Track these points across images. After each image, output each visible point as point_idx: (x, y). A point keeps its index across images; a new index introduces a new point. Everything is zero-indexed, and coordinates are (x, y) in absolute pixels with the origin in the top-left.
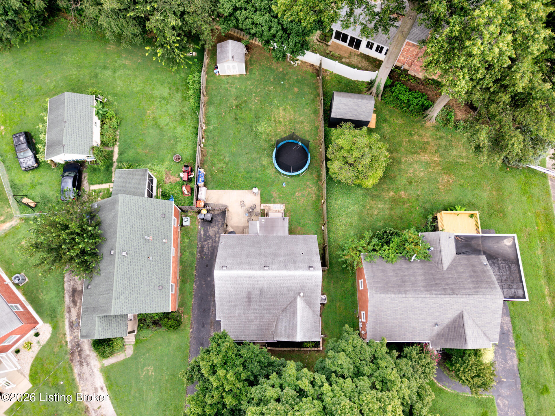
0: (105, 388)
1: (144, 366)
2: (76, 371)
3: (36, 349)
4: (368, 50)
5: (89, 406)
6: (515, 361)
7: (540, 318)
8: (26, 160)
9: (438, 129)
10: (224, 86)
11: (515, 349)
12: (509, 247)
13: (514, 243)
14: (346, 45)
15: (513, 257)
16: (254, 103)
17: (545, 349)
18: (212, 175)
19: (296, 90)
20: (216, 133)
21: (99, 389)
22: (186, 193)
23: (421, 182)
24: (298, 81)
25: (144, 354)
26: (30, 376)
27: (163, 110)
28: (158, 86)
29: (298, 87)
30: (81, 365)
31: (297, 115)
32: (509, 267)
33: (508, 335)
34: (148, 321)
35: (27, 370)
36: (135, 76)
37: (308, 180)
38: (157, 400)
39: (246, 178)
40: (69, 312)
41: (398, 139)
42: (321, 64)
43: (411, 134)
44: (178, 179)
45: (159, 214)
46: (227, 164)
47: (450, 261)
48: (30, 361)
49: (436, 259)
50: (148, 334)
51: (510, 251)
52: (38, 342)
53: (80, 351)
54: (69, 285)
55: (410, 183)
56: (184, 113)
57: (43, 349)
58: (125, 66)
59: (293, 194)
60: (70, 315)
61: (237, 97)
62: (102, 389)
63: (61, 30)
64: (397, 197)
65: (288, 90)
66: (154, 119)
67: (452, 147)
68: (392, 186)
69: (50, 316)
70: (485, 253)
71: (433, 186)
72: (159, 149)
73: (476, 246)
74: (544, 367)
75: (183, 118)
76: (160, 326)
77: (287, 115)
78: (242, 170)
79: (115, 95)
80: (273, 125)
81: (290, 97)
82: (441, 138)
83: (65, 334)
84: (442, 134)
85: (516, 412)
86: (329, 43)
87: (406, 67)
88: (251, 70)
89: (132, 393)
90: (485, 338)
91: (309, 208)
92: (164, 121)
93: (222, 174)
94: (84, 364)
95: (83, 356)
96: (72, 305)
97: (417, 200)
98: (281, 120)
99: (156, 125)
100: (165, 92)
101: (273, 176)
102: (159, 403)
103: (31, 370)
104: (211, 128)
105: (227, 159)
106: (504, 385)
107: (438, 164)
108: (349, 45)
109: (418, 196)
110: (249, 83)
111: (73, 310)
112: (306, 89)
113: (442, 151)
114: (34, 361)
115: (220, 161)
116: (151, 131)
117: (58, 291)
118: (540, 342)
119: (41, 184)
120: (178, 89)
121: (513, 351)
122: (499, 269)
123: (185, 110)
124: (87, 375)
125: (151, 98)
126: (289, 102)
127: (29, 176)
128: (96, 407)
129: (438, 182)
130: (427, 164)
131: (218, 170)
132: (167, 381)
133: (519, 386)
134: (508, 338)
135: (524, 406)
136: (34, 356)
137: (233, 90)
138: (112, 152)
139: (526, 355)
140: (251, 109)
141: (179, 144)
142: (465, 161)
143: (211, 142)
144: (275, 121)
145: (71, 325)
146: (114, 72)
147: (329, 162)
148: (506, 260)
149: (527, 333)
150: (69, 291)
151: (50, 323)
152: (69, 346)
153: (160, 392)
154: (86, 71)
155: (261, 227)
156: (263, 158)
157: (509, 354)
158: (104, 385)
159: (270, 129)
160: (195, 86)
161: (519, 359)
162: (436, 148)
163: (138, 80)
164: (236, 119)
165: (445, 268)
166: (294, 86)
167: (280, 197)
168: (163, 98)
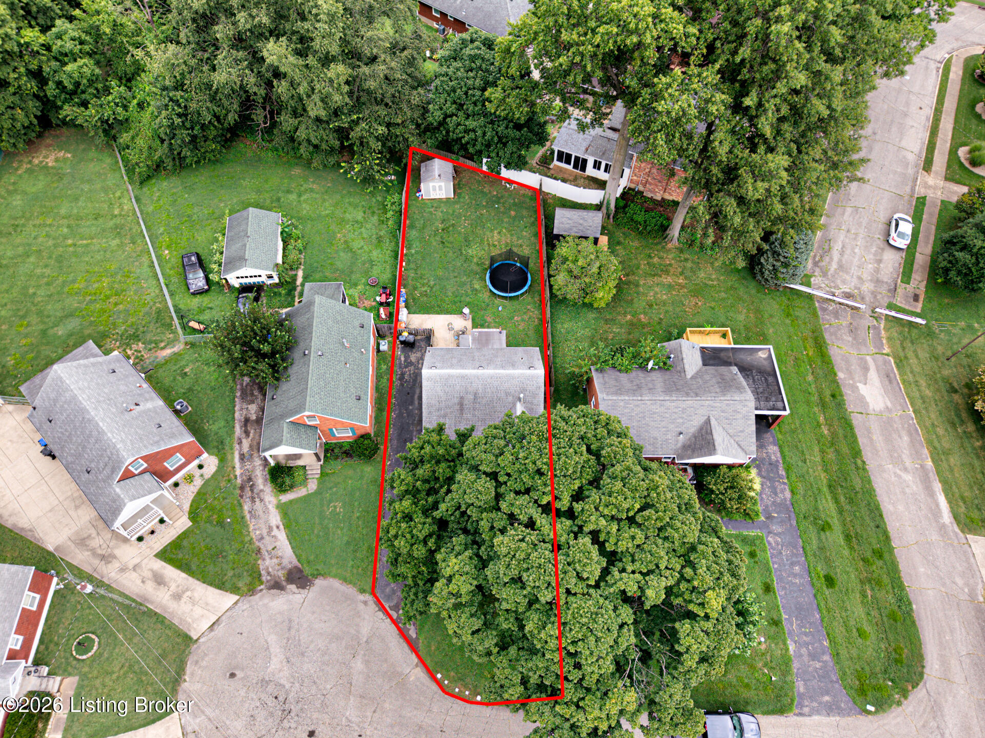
0: (282, 527)
1: (330, 501)
2: (246, 508)
3: (198, 483)
4: (596, 170)
5: (262, 546)
6: (788, 494)
7: (816, 449)
8: (196, 281)
9: (681, 251)
10: (428, 210)
11: (786, 481)
12: (765, 359)
13: (770, 355)
14: (570, 167)
15: (769, 369)
16: (463, 226)
17: (825, 481)
18: (414, 299)
19: (513, 213)
20: (419, 257)
21: (275, 528)
22: (383, 316)
23: (664, 305)
24: (515, 205)
25: (330, 488)
26: (190, 513)
27: (356, 233)
28: (351, 209)
29: (515, 210)
30: (253, 500)
31: (515, 238)
32: (766, 380)
33: (777, 467)
34: (336, 451)
35: (187, 506)
36: (324, 200)
37: (529, 304)
38: (346, 538)
39: (455, 303)
40: (240, 443)
41: (634, 262)
42: (541, 185)
43: (650, 256)
44: (374, 304)
45: (357, 324)
46: (432, 288)
47: (695, 371)
48: (191, 497)
49: (678, 368)
50: (337, 466)
51: (766, 363)
52: (202, 475)
53: (252, 486)
54: (241, 415)
55: (651, 306)
56: (381, 237)
57: (206, 483)
58: (312, 190)
59: (511, 318)
60: (241, 447)
61: (443, 221)
62: (278, 527)
63: (239, 155)
64: (635, 321)
65: (504, 213)
66: (346, 242)
67: (700, 270)
68: (629, 310)
69: (217, 447)
70: (736, 365)
71: (678, 309)
72: (352, 272)
73: (725, 359)
74: (824, 501)
75: (379, 242)
76: (351, 456)
77: (503, 239)
78: (450, 294)
79: (299, 219)
80: (486, 249)
81: (506, 220)
82: (686, 260)
83: (234, 467)
84: (688, 256)
85: (792, 551)
86: (551, 166)
87: (641, 188)
88: (460, 194)
89: (316, 532)
90: (739, 450)
91: (531, 333)
92: (356, 245)
93: (425, 299)
94: (257, 500)
95: (255, 491)
96: (244, 435)
97: (659, 323)
98: (496, 243)
99: (348, 249)
100: (359, 216)
101: (487, 301)
102: (348, 543)
103: (191, 506)
104: (413, 251)
105: (432, 283)
106: (775, 520)
107: (683, 287)
108: (574, 167)
109: (661, 319)
110: (458, 206)
111: (244, 441)
112: (525, 213)
113: (688, 273)
114: (195, 496)
115: (423, 285)
116: (342, 254)
117: (227, 421)
118: (817, 473)
119: (211, 308)
120: (374, 212)
121: (784, 483)
122: (754, 381)
123: (382, 233)
124: (261, 513)
125: (342, 222)
126: (505, 225)
127: (197, 300)
128: (270, 548)
129: (684, 305)
130: (670, 287)
131: (421, 294)
132: (358, 518)
133: (794, 523)
134: (777, 469)
135: (801, 544)
136: (196, 491)
137: (439, 214)
138: (296, 275)
139: (801, 489)
140: (460, 233)
141: (375, 267)
142: (715, 283)
143: (412, 266)
144: (489, 244)
145: (242, 457)
146: (300, 196)
147: (552, 279)
148: (761, 372)
149: (800, 463)
150: (240, 421)
151: (217, 455)
152: (239, 481)
153: (350, 530)
154: (267, 195)
155: (474, 340)
156: (475, 282)
157: (780, 487)
158: (281, 524)
159: (483, 252)
160: (394, 208)
161: (792, 492)
162: (680, 270)
163: (327, 204)
164: (443, 243)
165: (689, 377)
166: (510, 209)
167: (495, 322)
168: (357, 222)
